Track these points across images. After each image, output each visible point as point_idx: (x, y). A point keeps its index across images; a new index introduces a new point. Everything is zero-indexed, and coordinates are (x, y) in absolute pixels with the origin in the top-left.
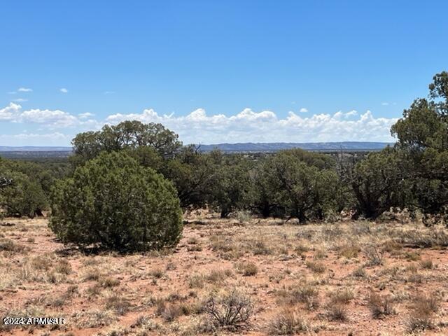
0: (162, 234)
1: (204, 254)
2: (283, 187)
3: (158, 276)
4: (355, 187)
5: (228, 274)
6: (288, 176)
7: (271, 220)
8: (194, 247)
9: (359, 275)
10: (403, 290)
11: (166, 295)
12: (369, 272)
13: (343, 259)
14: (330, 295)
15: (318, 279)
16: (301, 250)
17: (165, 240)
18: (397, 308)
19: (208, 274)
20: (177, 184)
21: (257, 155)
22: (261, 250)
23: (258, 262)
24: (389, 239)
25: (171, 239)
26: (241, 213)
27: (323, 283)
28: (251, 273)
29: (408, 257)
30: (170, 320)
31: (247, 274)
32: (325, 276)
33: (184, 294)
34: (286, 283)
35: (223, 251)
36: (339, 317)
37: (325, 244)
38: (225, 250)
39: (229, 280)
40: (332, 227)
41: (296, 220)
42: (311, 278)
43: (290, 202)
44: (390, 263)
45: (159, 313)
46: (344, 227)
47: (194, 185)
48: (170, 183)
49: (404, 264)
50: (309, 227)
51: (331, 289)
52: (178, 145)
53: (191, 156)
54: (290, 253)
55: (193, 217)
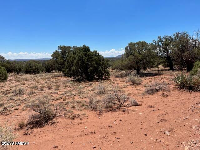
0: (3, 78)
1: (13, 81)
2: (31, 67)
3: (3, 87)
4: (45, 67)
5: (19, 85)
6: (31, 65)
7: (28, 74)
8: (11, 80)
9: (46, 82)
10: (54, 84)
11: (5, 90)
12: (48, 82)
13: (43, 80)
14: (40, 86)
15: (38, 84)
16: (35, 79)
17: (4, 80)
18: (53, 87)
19: (14, 85)
20: (6, 68)
21: (25, 61)
22: (26, 80)
23: (26, 82)
24: (52, 76)
25: (5, 79)
26: (21, 73)
27: (39, 85)
28: (24, 84)
29: (55, 79)
30: (6, 95)
31: (23, 85)
32: (39, 83)
33: (9, 89)
34: (32, 85)
35: (18, 81)
36: (42, 90)
37: (40, 78)
38: (18, 80)
39: (19, 86)
40: (41, 75)
41: (34, 74)
42: (37, 84)
43: (32, 70)
44: (52, 80)
45: (3, 94)
46: (44, 74)
47: (10, 68)
48: (4, 68)
49: (54, 80)
50: (37, 75)
51: (41, 85)
52: (5, 60)
53: (9, 62)
54: (32, 80)
55: (10, 74)
